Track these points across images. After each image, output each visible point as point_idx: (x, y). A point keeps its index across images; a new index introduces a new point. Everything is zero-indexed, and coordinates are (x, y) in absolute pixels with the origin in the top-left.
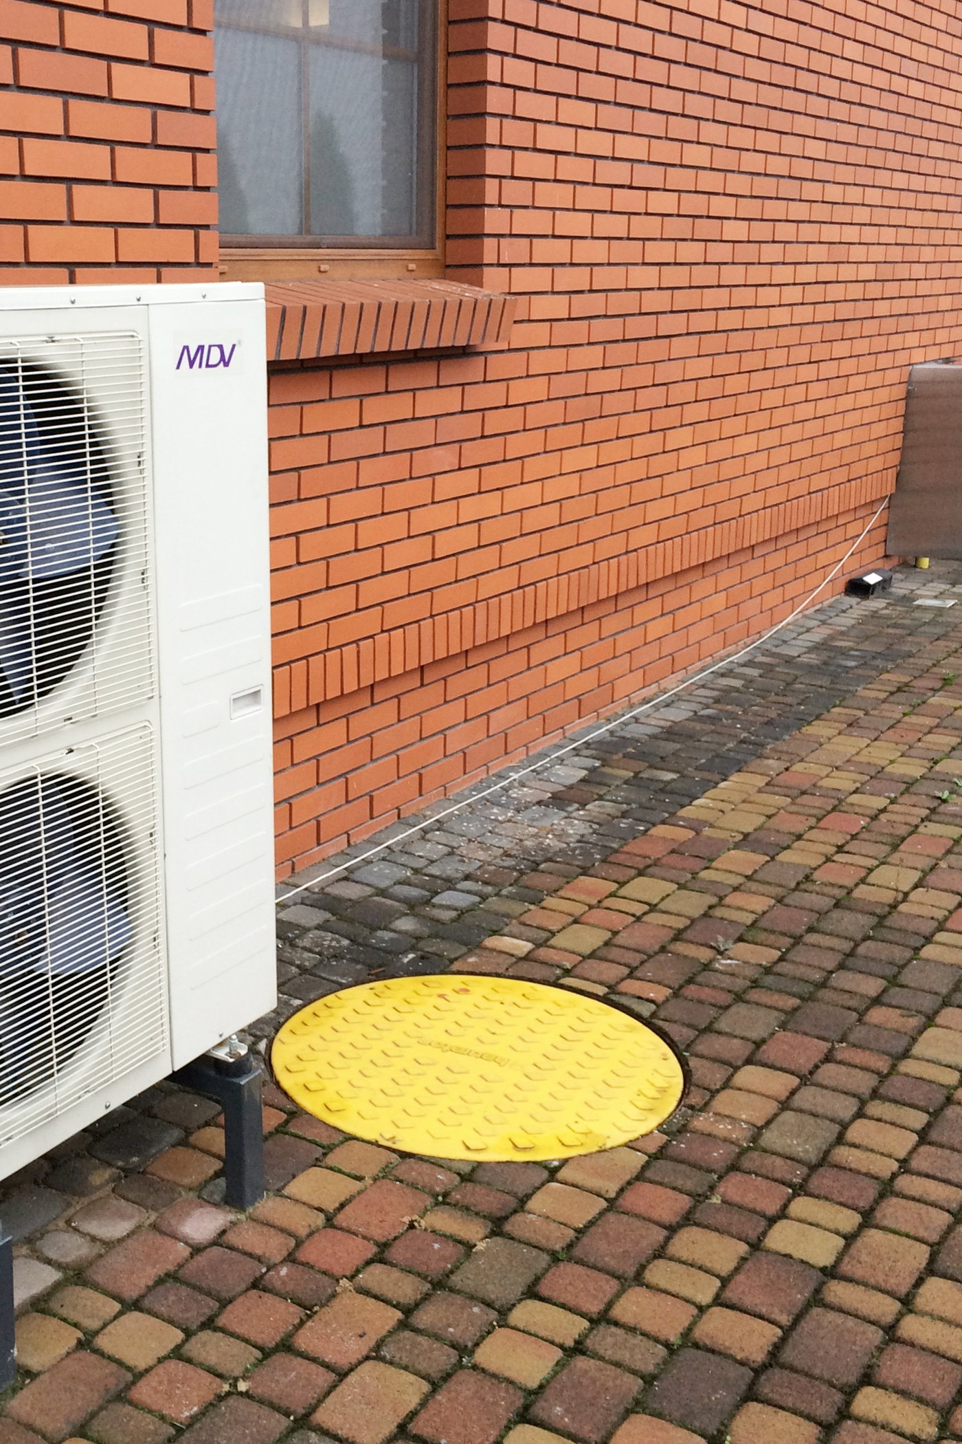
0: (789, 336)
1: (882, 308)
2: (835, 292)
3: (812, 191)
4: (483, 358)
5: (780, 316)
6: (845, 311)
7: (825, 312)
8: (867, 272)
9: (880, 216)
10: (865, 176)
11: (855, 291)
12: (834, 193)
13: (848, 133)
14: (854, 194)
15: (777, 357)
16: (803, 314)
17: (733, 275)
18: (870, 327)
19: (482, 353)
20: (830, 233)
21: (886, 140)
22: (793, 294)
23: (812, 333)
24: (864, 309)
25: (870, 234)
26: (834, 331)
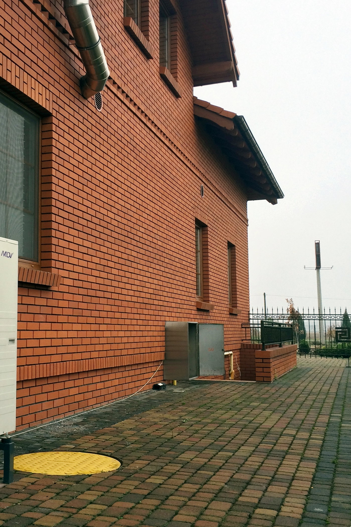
0: (131, 305)
1: (156, 302)
2: (143, 295)
3: (134, 265)
4: (52, 292)
5: (128, 298)
6: (146, 301)
7: (140, 300)
8: (151, 291)
9: (153, 276)
10: (148, 264)
11: (148, 296)
12: (140, 267)
13: (143, 251)
14: (146, 268)
15: (128, 310)
16: (134, 299)
17: (115, 284)
18: (153, 307)
19: (51, 291)
20: (140, 278)
21: (153, 255)
22: (131, 293)
23: (137, 305)
24: (151, 302)
25: (151, 280)
26: (143, 306)
